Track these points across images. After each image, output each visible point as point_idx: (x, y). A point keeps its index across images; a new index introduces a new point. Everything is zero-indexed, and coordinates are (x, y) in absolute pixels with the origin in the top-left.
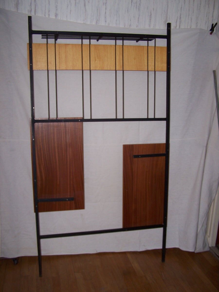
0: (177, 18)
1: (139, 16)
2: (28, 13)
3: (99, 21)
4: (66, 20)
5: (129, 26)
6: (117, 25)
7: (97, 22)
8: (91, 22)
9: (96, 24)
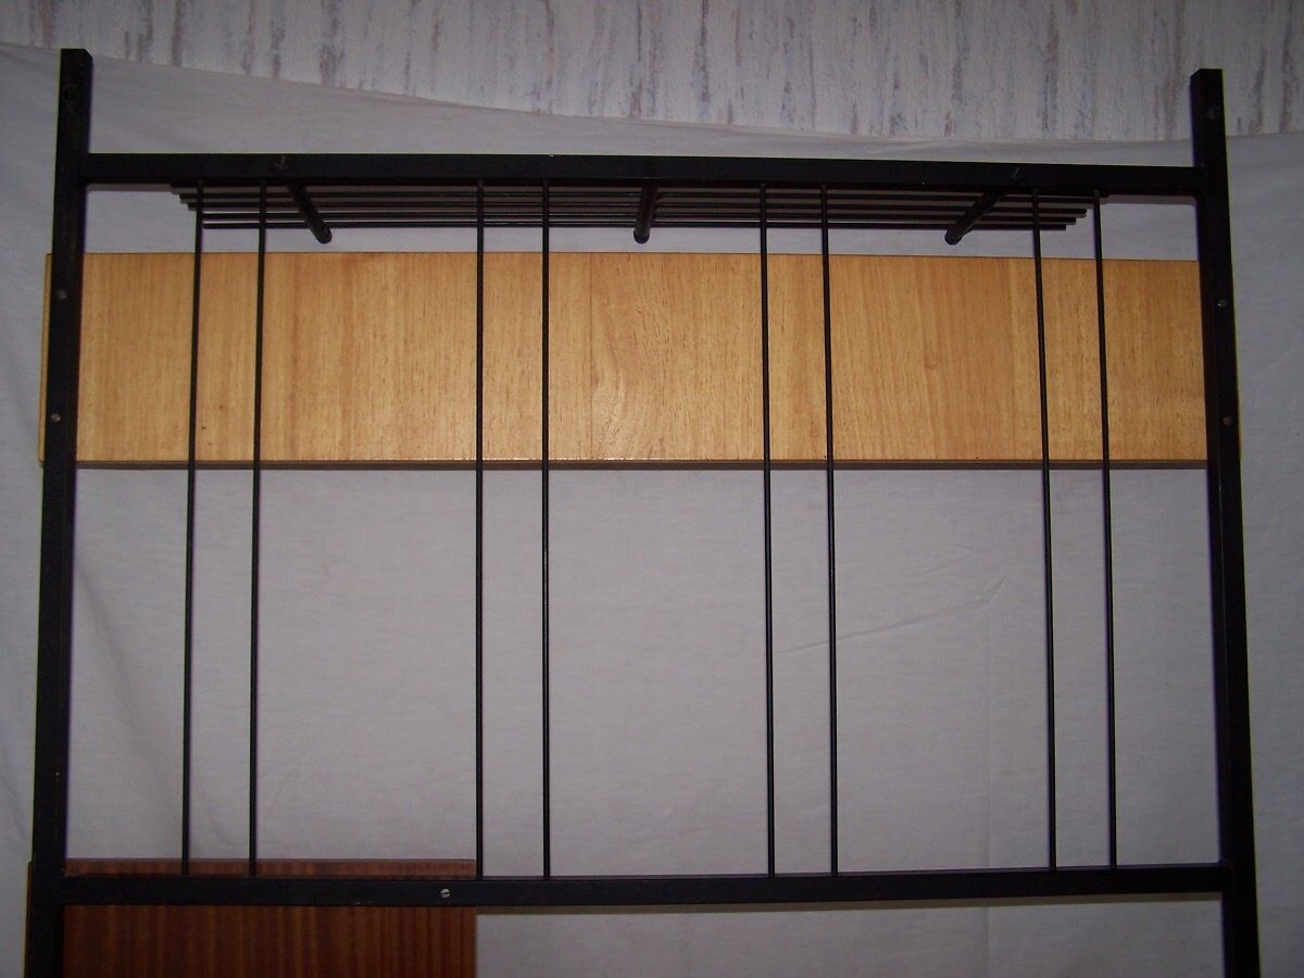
0: (1263, 61)
1: (966, 49)
2: (127, 53)
3: (653, 95)
4: (400, 91)
5: (887, 125)
6: (791, 121)
7: (636, 104)
8: (591, 105)
9: (631, 116)
